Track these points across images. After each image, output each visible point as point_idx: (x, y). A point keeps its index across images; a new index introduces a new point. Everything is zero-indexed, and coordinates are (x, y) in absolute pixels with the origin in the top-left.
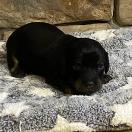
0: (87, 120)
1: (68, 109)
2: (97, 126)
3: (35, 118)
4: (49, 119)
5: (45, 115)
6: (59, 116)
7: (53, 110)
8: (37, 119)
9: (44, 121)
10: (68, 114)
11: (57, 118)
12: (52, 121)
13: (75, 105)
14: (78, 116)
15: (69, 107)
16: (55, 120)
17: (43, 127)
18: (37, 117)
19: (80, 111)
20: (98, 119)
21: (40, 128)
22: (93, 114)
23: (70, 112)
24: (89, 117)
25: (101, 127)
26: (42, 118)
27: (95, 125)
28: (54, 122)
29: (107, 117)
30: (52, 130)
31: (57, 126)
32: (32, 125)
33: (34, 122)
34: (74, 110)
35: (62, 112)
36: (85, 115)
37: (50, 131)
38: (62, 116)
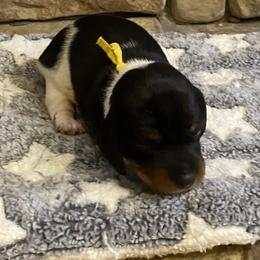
0: (247, 221)
1: (206, 199)
3: (144, 218)
4: (173, 221)
5: (164, 213)
6: (191, 216)
7: (178, 203)
8: (149, 222)
9: (162, 225)
10: (209, 210)
11: (187, 219)
12: (179, 226)
13: (218, 190)
14: (230, 213)
15: (208, 196)
16: (185, 223)
17: (160, 239)
18: (148, 217)
19: (231, 203)
21: (154, 241)
22: (256, 206)
23: (213, 207)
24: (249, 213)
26: (159, 219)
28: (181, 228)
30: (180, 245)
31: (190, 236)
32: (139, 235)
33: (144, 229)
34: (220, 202)
35: (196, 206)
36: (242, 210)
37: (175, 247)
38: (197, 214)
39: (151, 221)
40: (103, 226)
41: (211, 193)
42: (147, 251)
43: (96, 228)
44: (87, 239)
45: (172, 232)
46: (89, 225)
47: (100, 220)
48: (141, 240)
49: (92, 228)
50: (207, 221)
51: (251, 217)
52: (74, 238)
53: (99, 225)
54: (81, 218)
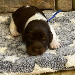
0: (51, 66)
1: (41, 60)
2: (57, 68)
3: (22, 65)
4: (30, 66)
5: (28, 64)
6: (36, 65)
7: (32, 61)
8: (23, 66)
9: (27, 67)
10: (41, 63)
11: (35, 65)
12: (32, 67)
13: (44, 57)
14: (46, 64)
15: (41, 59)
16: (34, 67)
17: (27, 71)
18: (23, 65)
19: (47, 61)
20: (58, 64)
21: (25, 71)
22: (55, 62)
23: (42, 62)
24: (52, 64)
25: (60, 69)
26: (27, 65)
27: (56, 68)
28: (33, 68)
29: (63, 63)
30: (32, 72)
31: (35, 70)
32: (20, 70)
33: (22, 68)
34: (44, 61)
35: (37, 62)
36: (50, 63)
37: (31, 73)
38: (37, 64)
39: (24, 66)
40: (11, 67)
41: (42, 58)
42: (23, 74)
43: (8, 67)
44: (6, 70)
45: (30, 69)
46: (6, 66)
47: (10, 65)
48: (21, 71)
49: (7, 67)
50: (40, 66)
51: (53, 65)
52: (2, 70)
53: (9, 66)
54: (5, 64)
